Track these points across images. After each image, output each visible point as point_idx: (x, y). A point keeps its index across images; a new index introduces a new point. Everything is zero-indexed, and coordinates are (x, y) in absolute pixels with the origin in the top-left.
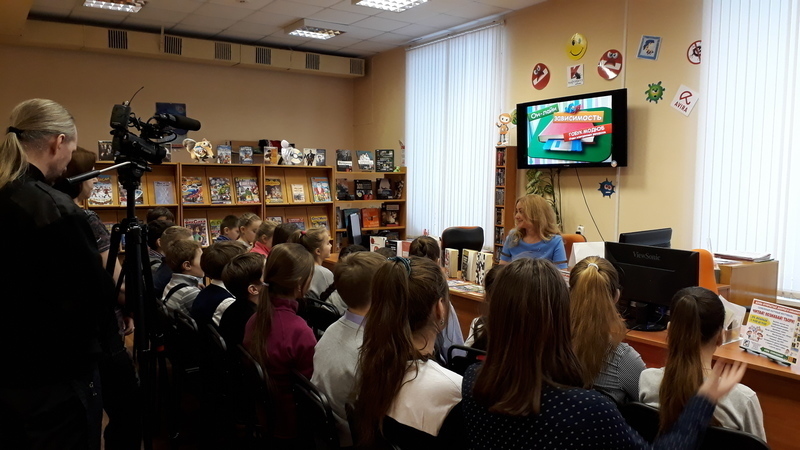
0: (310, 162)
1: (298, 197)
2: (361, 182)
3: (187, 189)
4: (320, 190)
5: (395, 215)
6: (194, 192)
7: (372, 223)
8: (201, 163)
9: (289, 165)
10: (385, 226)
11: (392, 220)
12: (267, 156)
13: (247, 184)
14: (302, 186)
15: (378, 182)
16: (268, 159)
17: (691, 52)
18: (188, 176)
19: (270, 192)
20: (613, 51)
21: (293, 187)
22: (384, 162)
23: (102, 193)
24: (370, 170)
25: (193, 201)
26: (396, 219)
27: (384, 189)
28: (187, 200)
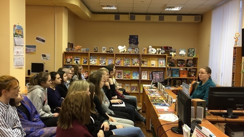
0: (159, 53)
1: (153, 65)
2: (180, 60)
3: (117, 61)
4: (161, 63)
5: (194, 73)
6: (119, 62)
7: (184, 75)
8: (123, 53)
9: (151, 54)
10: (190, 77)
11: (193, 75)
12: (143, 51)
13: (136, 60)
14: (155, 61)
15: (188, 60)
16: (144, 52)
18: (118, 57)
19: (143, 63)
21: (152, 61)
22: (191, 53)
23: (94, 61)
24: (184, 56)
25: (118, 65)
26: (194, 75)
27: (190, 63)
28: (116, 65)
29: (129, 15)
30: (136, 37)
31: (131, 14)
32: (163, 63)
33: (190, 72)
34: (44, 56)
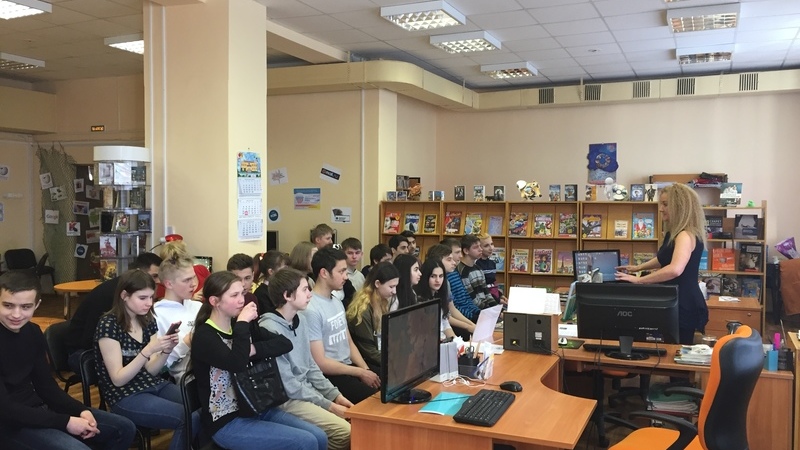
1: (620, 233)
3: (514, 223)
4: (641, 226)
5: (756, 259)
6: (520, 226)
7: (726, 266)
8: (529, 200)
9: (611, 200)
10: (743, 270)
11: (752, 264)
12: (587, 193)
15: (738, 218)
16: (588, 196)
18: (517, 212)
21: (616, 223)
25: (518, 233)
26: (757, 264)
27: (746, 227)
28: (512, 233)
29: (582, 87)
30: (609, 148)
31: (585, 82)
32: (644, 227)
33: (744, 256)
34: (338, 212)
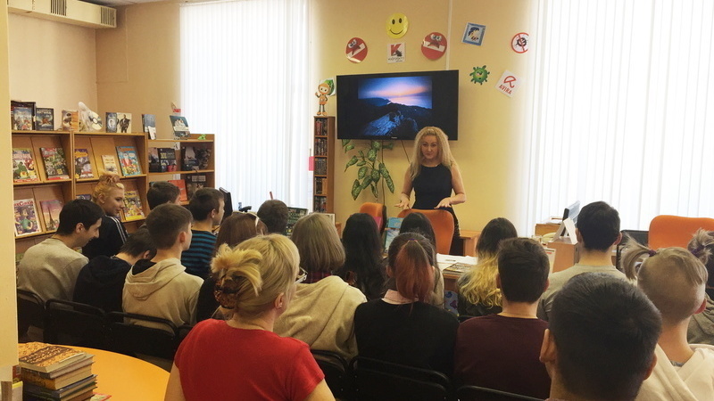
1: (111, 170)
2: (166, 150)
4: (127, 162)
14: (113, 157)
15: (183, 150)
16: (67, 125)
17: (515, 42)
20: (436, 34)
27: (190, 159)
32: (130, 161)
33: (189, 185)
